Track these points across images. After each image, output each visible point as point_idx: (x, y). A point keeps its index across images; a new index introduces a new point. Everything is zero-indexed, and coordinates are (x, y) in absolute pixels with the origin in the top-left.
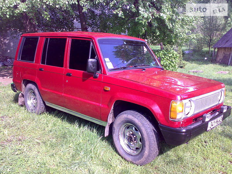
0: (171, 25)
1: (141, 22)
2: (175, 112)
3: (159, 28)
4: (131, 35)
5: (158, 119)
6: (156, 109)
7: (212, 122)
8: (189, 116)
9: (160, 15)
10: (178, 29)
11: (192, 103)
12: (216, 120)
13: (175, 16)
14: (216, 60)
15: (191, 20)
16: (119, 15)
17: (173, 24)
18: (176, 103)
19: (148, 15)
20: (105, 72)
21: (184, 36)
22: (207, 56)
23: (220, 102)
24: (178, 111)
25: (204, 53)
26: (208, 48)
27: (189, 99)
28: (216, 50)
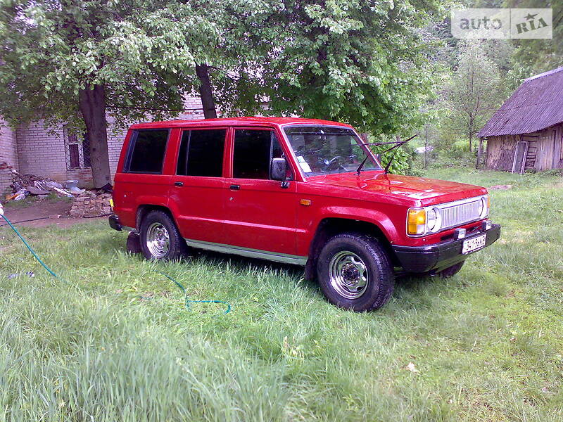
0: (389, 96)
1: (331, 92)
2: (414, 225)
3: (365, 103)
5: (390, 237)
6: (387, 224)
7: (469, 241)
8: (434, 231)
9: (367, 80)
10: (401, 101)
11: (438, 212)
12: (475, 239)
13: (396, 79)
14: (485, 164)
15: (427, 83)
16: (291, 83)
17: (394, 94)
18: (415, 211)
19: (346, 80)
20: (300, 179)
21: (416, 116)
22: (465, 155)
23: (482, 217)
24: (418, 223)
25: (459, 149)
26: (469, 139)
27: (433, 207)
28: (485, 144)
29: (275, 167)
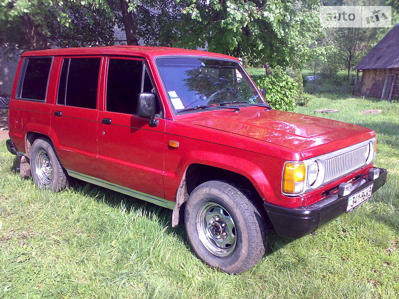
0: (283, 32)
1: (230, 27)
2: (291, 181)
3: (262, 37)
4: (215, 51)
5: (262, 194)
6: (259, 177)
7: (355, 196)
8: (315, 187)
9: (262, 15)
10: (294, 38)
11: (320, 165)
12: (361, 193)
13: (289, 16)
14: (360, 91)
15: (316, 22)
16: (193, 17)
17: (287, 30)
18: (293, 165)
19: (242, 14)
20: (169, 116)
21: (306, 51)
22: (344, 83)
23: (368, 162)
24: (296, 180)
25: (340, 79)
26: (347, 71)
27: (315, 159)
28: (361, 74)
29: (143, 103)
